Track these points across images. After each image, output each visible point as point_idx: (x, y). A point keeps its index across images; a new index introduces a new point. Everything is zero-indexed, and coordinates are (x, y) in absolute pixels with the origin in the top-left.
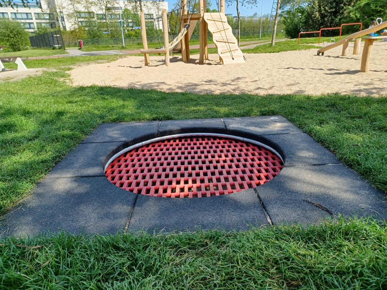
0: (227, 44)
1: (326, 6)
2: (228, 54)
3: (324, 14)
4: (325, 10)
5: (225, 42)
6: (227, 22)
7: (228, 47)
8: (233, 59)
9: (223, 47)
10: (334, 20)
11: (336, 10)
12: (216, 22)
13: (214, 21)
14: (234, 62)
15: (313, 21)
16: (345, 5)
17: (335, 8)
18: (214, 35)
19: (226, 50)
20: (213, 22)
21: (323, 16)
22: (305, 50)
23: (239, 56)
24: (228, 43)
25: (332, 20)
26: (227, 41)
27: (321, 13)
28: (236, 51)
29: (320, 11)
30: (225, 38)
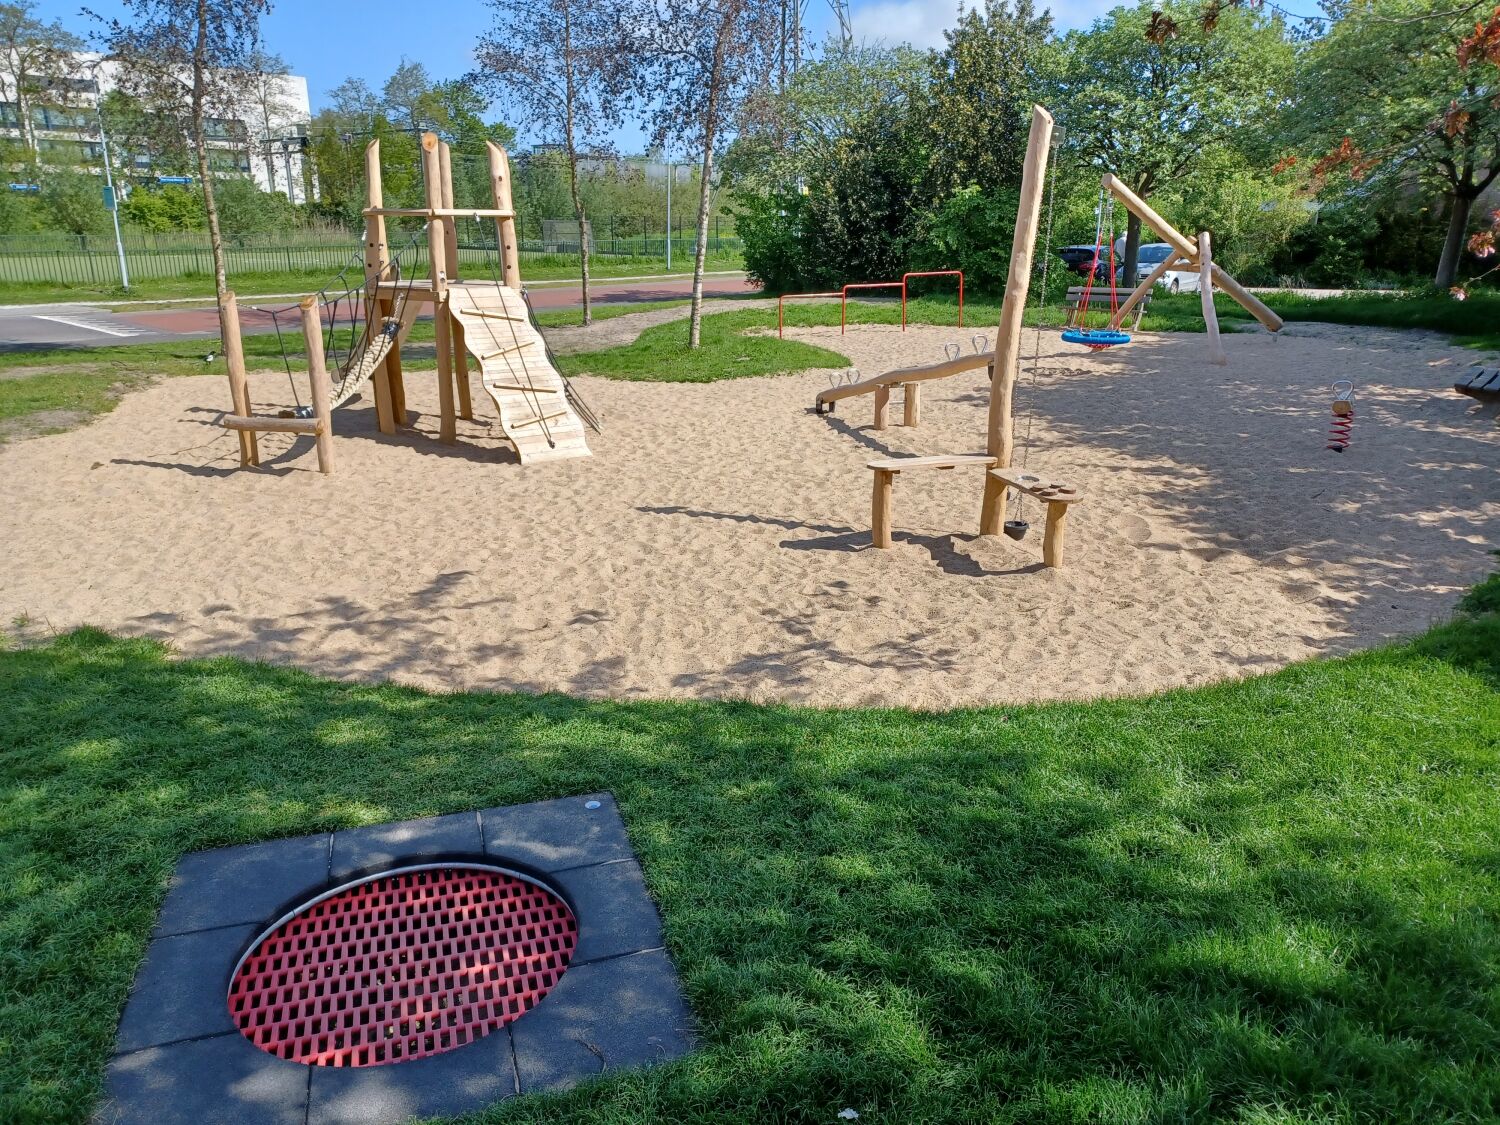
0: (530, 395)
1: (862, 197)
2: (536, 430)
3: (856, 222)
4: (860, 210)
5: (523, 389)
6: (527, 320)
7: (534, 404)
8: (552, 445)
9: (517, 405)
10: (889, 244)
11: (894, 212)
12: (489, 321)
13: (483, 316)
14: (557, 454)
15: (827, 240)
16: (916, 203)
17: (890, 205)
18: (486, 365)
19: (528, 417)
20: (479, 320)
21: (855, 230)
22: (790, 374)
23: (569, 435)
24: (533, 390)
25: (883, 242)
26: (528, 386)
27: (848, 220)
28: (561, 419)
29: (844, 212)
30: (520, 374)
